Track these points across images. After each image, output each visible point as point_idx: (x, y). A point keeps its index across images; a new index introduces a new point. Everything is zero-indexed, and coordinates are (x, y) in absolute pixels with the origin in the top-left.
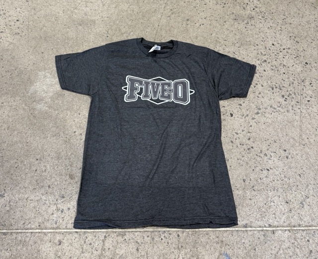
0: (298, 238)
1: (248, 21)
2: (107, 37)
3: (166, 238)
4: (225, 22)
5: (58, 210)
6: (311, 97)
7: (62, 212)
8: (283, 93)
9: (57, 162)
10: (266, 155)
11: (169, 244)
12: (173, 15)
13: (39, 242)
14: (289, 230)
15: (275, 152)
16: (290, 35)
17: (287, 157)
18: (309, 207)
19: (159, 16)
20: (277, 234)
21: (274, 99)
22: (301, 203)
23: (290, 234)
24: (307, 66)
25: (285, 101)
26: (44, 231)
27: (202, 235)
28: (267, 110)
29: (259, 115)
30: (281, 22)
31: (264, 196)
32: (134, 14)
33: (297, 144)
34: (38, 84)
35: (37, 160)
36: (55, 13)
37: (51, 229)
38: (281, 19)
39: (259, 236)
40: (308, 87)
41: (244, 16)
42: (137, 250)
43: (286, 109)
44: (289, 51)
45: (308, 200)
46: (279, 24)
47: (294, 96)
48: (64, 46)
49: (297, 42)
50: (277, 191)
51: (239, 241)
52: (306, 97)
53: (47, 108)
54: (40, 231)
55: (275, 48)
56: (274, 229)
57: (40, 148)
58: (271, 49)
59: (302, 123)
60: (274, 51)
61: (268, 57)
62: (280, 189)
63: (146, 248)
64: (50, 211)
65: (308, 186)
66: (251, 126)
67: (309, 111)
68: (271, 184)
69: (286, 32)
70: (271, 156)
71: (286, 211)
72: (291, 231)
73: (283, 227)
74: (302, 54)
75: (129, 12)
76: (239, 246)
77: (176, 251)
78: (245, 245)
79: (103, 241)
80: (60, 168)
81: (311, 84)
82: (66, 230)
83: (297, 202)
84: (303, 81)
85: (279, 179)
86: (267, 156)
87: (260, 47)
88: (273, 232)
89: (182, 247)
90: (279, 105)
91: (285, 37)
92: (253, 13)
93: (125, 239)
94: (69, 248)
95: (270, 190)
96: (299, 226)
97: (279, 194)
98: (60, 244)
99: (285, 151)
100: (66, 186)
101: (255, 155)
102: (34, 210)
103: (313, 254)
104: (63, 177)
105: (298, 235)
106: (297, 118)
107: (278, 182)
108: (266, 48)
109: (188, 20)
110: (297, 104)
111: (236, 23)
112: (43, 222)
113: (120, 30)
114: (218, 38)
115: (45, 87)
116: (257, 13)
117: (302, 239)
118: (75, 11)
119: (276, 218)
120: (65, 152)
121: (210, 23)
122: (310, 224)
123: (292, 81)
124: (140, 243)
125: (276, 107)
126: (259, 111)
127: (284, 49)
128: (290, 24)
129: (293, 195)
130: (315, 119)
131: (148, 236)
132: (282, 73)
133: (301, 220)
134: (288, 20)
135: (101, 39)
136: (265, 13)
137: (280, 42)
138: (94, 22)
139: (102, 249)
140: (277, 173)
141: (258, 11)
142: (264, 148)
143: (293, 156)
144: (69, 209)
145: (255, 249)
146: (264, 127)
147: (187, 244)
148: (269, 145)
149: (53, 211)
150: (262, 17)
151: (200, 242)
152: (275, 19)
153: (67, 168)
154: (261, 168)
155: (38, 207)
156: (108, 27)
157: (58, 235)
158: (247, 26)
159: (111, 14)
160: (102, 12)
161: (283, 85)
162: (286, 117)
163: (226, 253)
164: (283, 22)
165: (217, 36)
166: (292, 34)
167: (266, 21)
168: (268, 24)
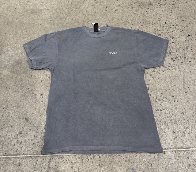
0: (181, 156)
1: (148, 7)
2: (51, 21)
3: (92, 159)
4: (132, 8)
5: (18, 142)
6: (191, 59)
7: (21, 143)
8: (172, 57)
9: (17, 109)
10: (159, 100)
11: (94, 163)
12: (97, 4)
13: (5, 164)
14: (175, 151)
15: (166, 98)
17: (174, 101)
18: (189, 135)
19: (87, 5)
20: (166, 154)
21: (165, 61)
22: (184, 132)
23: (175, 153)
24: (189, 37)
25: (173, 62)
26: (9, 157)
27: (116, 156)
28: (161, 69)
29: (156, 72)
31: (158, 128)
32: (70, 4)
33: (181, 92)
34: (3, 56)
35: (3, 108)
36: (14, 5)
37: (13, 155)
38: (171, 4)
39: (155, 156)
40: (189, 52)
41: (145, 3)
42: (72, 167)
43: (174, 68)
44: (177, 27)
45: (188, 130)
46: (170, 8)
47: (180, 59)
48: (20, 28)
49: (182, 20)
50: (167, 124)
51: (141, 160)
52: (188, 59)
53: (9, 73)
54: (6, 157)
55: (167, 25)
56: (165, 150)
57: (5, 100)
58: (164, 26)
59: (185, 77)
60: (166, 28)
61: (162, 32)
62: (169, 123)
63: (78, 166)
64: (13, 143)
65: (188, 120)
66: (150, 80)
67: (190, 69)
68: (163, 120)
69: (175, 14)
70: (163, 101)
71: (173, 138)
72: (176, 152)
73: (171, 149)
74: (186, 29)
75: (66, 3)
76: (141, 163)
77: (98, 168)
78: (145, 162)
79: (49, 163)
80: (19, 113)
81: (191, 49)
82: (23, 156)
83: (181, 132)
84: (186, 48)
85: (168, 116)
86: (160, 101)
87: (156, 25)
88: (164, 153)
89: (102, 164)
90: (169, 65)
91: (174, 17)
92: (152, 1)
93: (64, 161)
94: (26, 167)
95: (163, 124)
96: (182, 148)
97: (168, 126)
98: (20, 165)
99: (173, 97)
100: (23, 126)
102: (2, 143)
103: (191, 167)
104: (21, 120)
105: (181, 154)
106: (182, 73)
107: (168, 118)
108: (160, 25)
109: (107, 7)
110: (182, 64)
111: (140, 9)
112: (8, 151)
113: (59, 16)
114: (128, 19)
115: (8, 58)
117: (184, 157)
118: (28, 3)
119: (166, 143)
120: (22, 103)
121: (122, 9)
122: (189, 146)
123: (179, 48)
124: (74, 163)
125: (167, 66)
126: (156, 70)
127: (173, 26)
128: (178, 7)
129: (178, 127)
130: (194, 74)
131: (79, 158)
132: (171, 42)
133: (183, 144)
134: (177, 5)
135: (46, 23)
137: (170, 21)
138: (41, 10)
139: (48, 168)
140: (167, 112)
142: (159, 96)
143: (178, 100)
144: (25, 141)
145: (152, 165)
146: (158, 80)
147: (106, 162)
148: (162, 93)
149: (15, 143)
150: (158, 3)
151: (114, 161)
152: (168, 5)
153: (23, 114)
154: (156, 109)
155: (5, 140)
156: (51, 14)
157: (18, 159)
158: (147, 11)
159: (53, 5)
160: (47, 3)
161: (172, 51)
162: (174, 73)
163: (132, 168)
164: (173, 6)
165: (127, 18)
166: (179, 15)
167: (161, 7)
168: (163, 8)
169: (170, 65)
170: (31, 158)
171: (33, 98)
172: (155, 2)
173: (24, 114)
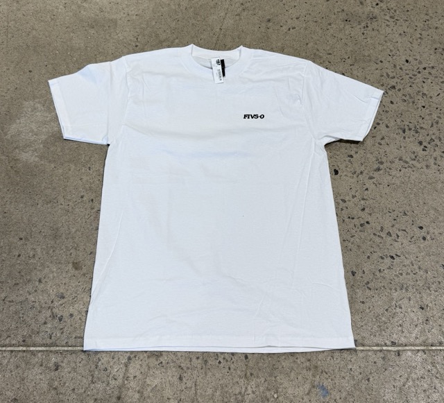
0: (438, 363)
1: (367, 23)
2: (136, 46)
3: (227, 361)
4: (330, 24)
5: (54, 317)
7: (60, 320)
8: (420, 139)
9: (52, 242)
10: (389, 234)
11: (232, 370)
12: (245, 13)
13: (23, 365)
14: (423, 351)
15: (405, 230)
16: (435, 46)
17: (424, 239)
19: (223, 14)
20: (403, 357)
21: (405, 147)
23: (425, 356)
25: (424, 150)
26: (32, 349)
27: (284, 357)
28: (393, 165)
29: (381, 172)
30: (422, 25)
31: (384, 298)
32: (182, 10)
34: (22, 120)
35: (21, 239)
36: (51, 8)
37: (42, 346)
38: (421, 20)
39: (376, 360)
41: (360, 14)
42: (181, 378)
43: (425, 163)
44: (433, 72)
46: (419, 29)
47: (439, 143)
48: (65, 60)
50: (407, 290)
51: (343, 367)
53: (37, 159)
54: (24, 349)
55: (410, 67)
56: (400, 348)
57: (25, 221)
58: (404, 68)
60: (407, 72)
61: (399, 81)
62: (410, 287)
63: (195, 376)
64: (41, 318)
66: (367, 189)
68: (397, 279)
69: (429, 42)
70: (398, 236)
71: (421, 321)
72: (427, 352)
73: (414, 345)
75: (173, 7)
76: (343, 374)
77: (242, 381)
78: (352, 373)
79: (126, 366)
80: (57, 252)
82: (66, 349)
83: (438, 308)
85: (409, 271)
86: (391, 236)
87: (386, 64)
88: (398, 353)
89: (251, 374)
90: (414, 157)
91: (426, 50)
92: (376, 11)
93: (161, 363)
94: (71, 375)
95: (396, 290)
96: (441, 344)
97: (409, 294)
98: (57, 369)
99: (421, 228)
100: (67, 280)
101: (372, 235)
102: (16, 317)
104: (63, 266)
105: (438, 359)
107: (408, 276)
108: (395, 66)
109: (269, 21)
111: (347, 27)
112: (30, 336)
113: (157, 36)
114: (318, 50)
115: (34, 126)
116: (383, 10)
118: (84, 4)
119: (403, 332)
120: (66, 228)
121: (304, 25)
123: (437, 119)
124: (185, 369)
125: (408, 160)
126: (381, 167)
127: (425, 69)
128: (436, 28)
129: (432, 297)
131: (198, 358)
132: (420, 106)
134: (433, 23)
135: (125, 51)
136: (395, 11)
137: (418, 57)
138: (115, 22)
139: (124, 377)
140: (407, 262)
141: (384, 7)
142: (387, 225)
143: (433, 236)
144: (71, 315)
145: (368, 380)
146: (387, 190)
147: (260, 370)
148: (395, 220)
149: (46, 319)
150: (391, 17)
151: (280, 367)
152: (412, 21)
153: (69, 253)
154: (380, 255)
155: (23, 312)
156: (138, 30)
157: (53, 356)
158: (365, 32)
159: (143, 10)
160: (128, 6)
161: (422, 126)
162: (423, 176)
163: (321, 384)
164: (424, 25)
165: (316, 46)
166: (439, 45)
167: (396, 24)
168: (400, 28)
169: (416, 157)
170: (83, 354)
171: (92, 218)
172: (383, 13)
173: (71, 254)
